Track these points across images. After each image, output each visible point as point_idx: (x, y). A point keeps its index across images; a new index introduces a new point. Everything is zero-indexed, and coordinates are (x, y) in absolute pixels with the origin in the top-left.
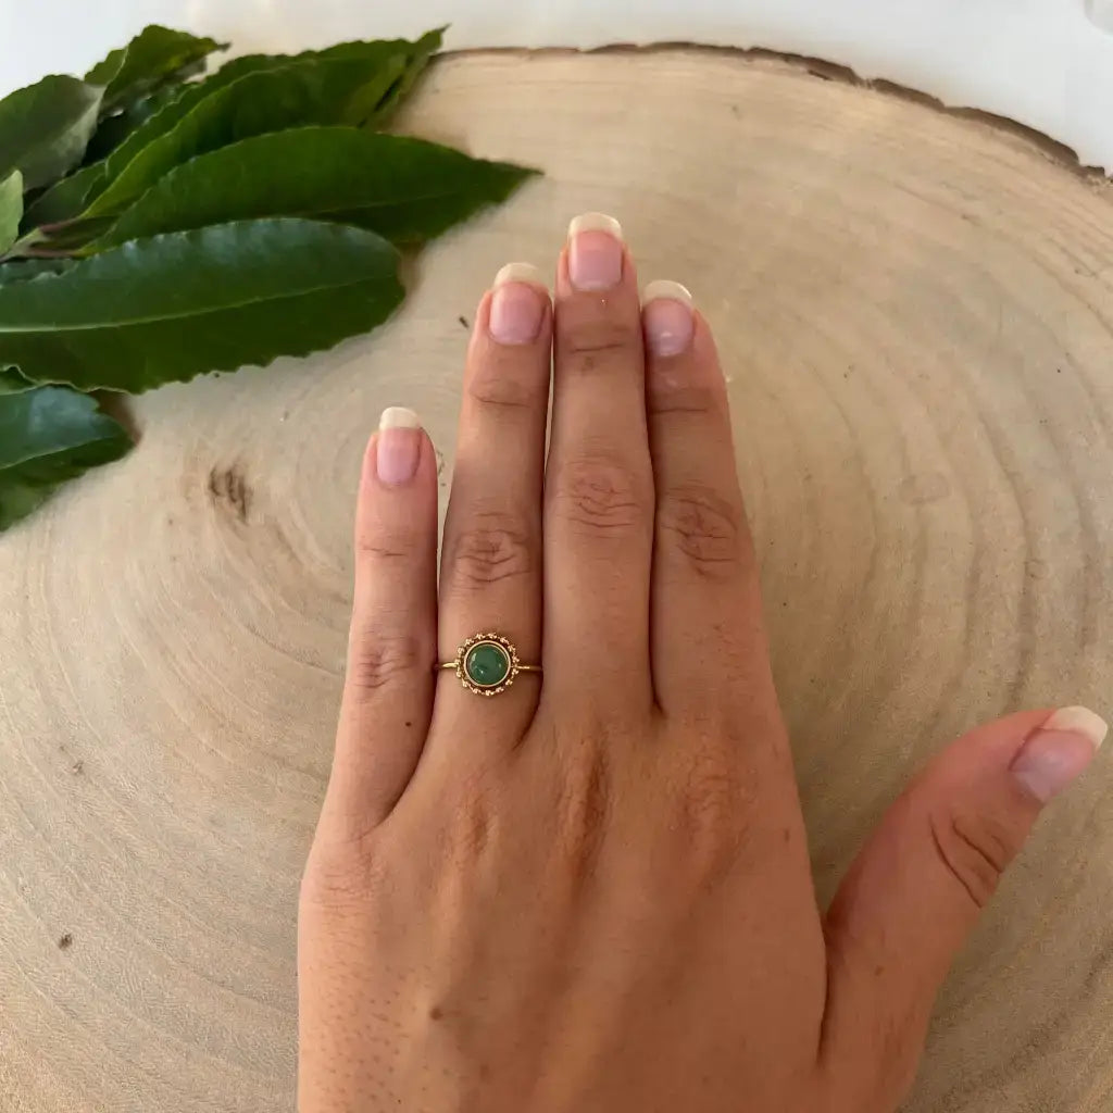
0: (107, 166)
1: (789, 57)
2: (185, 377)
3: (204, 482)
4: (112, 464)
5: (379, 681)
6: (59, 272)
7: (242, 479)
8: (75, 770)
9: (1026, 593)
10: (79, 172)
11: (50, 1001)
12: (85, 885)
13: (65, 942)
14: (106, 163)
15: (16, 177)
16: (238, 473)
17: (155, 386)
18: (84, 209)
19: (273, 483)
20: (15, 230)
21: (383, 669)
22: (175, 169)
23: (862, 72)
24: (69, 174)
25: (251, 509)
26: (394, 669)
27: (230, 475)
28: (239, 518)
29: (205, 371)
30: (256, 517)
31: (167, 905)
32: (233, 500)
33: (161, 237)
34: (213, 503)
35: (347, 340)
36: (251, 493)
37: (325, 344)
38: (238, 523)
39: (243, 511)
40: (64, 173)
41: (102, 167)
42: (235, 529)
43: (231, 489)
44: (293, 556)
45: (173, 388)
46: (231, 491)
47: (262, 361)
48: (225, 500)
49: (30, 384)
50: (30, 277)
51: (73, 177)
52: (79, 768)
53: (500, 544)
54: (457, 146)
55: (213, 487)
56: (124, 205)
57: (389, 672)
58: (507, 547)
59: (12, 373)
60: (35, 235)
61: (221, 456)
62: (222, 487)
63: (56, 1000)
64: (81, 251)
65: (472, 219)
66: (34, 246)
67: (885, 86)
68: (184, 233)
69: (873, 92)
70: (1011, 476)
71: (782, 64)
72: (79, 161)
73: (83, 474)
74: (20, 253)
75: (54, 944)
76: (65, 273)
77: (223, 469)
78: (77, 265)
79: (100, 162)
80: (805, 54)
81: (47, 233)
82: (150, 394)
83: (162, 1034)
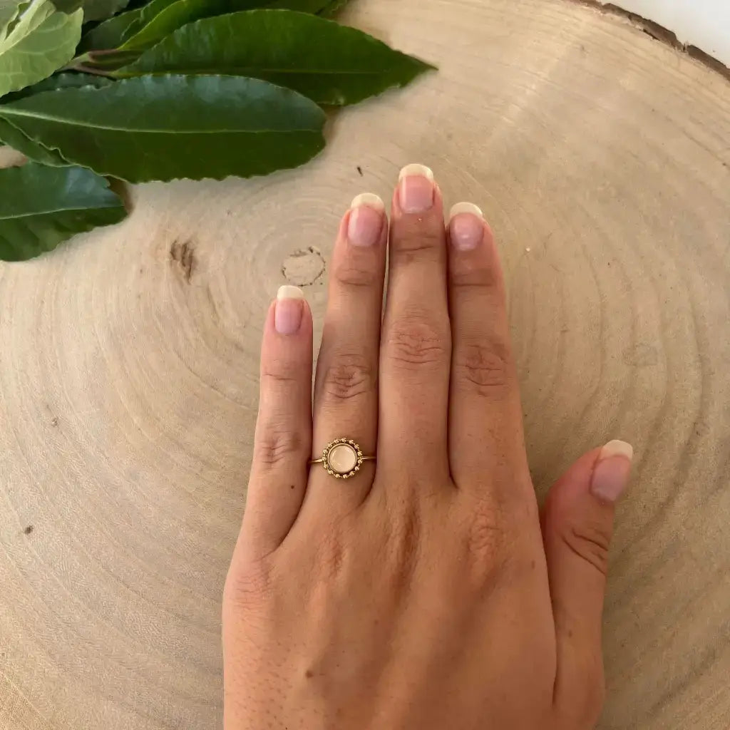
0: (142, 12)
1: (632, 16)
2: (166, 179)
3: (168, 248)
4: (111, 226)
5: (274, 459)
6: (98, 87)
7: (192, 251)
8: (53, 423)
9: (689, 444)
10: (123, 14)
11: (14, 563)
12: (47, 497)
13: (29, 530)
14: (142, 10)
15: (80, 11)
16: (190, 246)
17: (146, 181)
18: (121, 44)
19: (211, 257)
20: (74, 51)
21: (277, 452)
22: (185, 26)
23: (682, 39)
24: (117, 14)
25: (194, 272)
26: (283, 452)
27: (185, 247)
28: (185, 277)
29: (180, 177)
30: (197, 279)
31: (94, 521)
32: (184, 265)
33: (168, 76)
34: (171, 264)
35: (277, 171)
36: (196, 263)
37: (263, 172)
38: (184, 281)
39: (189, 275)
40: (113, 13)
41: (139, 11)
42: (181, 284)
43: (184, 257)
44: (214, 310)
45: (157, 184)
46: (183, 258)
47: (219, 177)
48: (179, 263)
49: (65, 162)
50: (79, 86)
51: (119, 16)
52: (56, 422)
53: (354, 373)
54: (383, 39)
55: (173, 253)
56: (150, 45)
57: (280, 453)
58: (358, 376)
59: (56, 152)
60: (86, 57)
61: (181, 232)
62: (179, 253)
63: (19, 565)
64: (114, 74)
65: (383, 95)
66: (85, 64)
67: (695, 52)
68: (184, 76)
69: (685, 55)
70: (702, 360)
71: (627, 21)
72: (125, 6)
73: (91, 230)
74: (75, 67)
75: (22, 528)
76: (103, 88)
77: (182, 242)
78: (110, 84)
79: (139, 9)
80: (644, 16)
81: (93, 57)
82: (141, 185)
83: (76, 600)
